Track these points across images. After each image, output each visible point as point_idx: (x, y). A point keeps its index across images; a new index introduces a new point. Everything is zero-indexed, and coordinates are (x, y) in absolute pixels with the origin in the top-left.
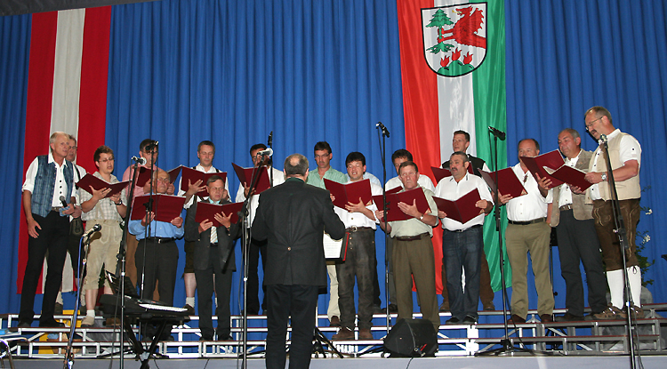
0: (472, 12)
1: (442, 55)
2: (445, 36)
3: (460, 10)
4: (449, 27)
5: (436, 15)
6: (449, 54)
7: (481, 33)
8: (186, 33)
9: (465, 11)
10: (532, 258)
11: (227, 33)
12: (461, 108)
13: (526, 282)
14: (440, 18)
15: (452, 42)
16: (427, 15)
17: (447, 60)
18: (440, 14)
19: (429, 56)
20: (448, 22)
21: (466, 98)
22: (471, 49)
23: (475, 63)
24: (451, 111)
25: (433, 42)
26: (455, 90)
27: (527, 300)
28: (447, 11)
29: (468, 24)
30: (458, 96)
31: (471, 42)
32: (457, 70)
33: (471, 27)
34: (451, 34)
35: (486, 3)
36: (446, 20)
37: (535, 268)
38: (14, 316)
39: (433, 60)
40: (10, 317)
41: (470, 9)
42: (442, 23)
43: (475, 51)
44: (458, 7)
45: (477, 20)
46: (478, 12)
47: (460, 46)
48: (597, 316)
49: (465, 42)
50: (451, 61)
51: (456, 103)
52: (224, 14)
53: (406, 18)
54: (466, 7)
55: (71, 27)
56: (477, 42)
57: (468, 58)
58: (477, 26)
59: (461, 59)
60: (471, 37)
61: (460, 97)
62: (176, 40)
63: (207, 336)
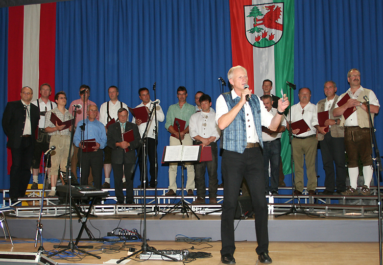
0: (275, 9)
1: (256, 34)
2: (258, 22)
3: (268, 7)
4: (261, 18)
5: (253, 10)
6: (260, 34)
7: (280, 21)
8: (102, 19)
9: (271, 8)
10: (306, 158)
11: (127, 19)
12: (267, 67)
13: (303, 172)
14: (255, 12)
15: (262, 26)
16: (248, 10)
17: (259, 37)
18: (255, 9)
19: (248, 35)
20: (260, 14)
21: (270, 60)
22: (273, 31)
23: (276, 39)
24: (261, 68)
25: (251, 26)
26: (264, 56)
27: (303, 181)
28: (259, 7)
29: (272, 16)
30: (265, 59)
31: (274, 27)
32: (265, 44)
33: (274, 18)
34: (262, 22)
35: (283, 3)
36: (259, 13)
37: (307, 164)
38: (6, 191)
39: (251, 37)
40: (4, 191)
41: (274, 6)
42: (257, 15)
43: (276, 32)
44: (267, 5)
45: (278, 13)
46: (278, 9)
47: (267, 29)
48: (343, 193)
49: (270, 27)
50: (261, 38)
51: (264, 64)
52: (125, 8)
53: (235, 11)
54: (271, 5)
55: (32, 16)
56: (277, 27)
57: (272, 37)
58: (277, 17)
59: (267, 37)
60: (274, 24)
61: (267, 60)
62: (96, 24)
63: (120, 202)
